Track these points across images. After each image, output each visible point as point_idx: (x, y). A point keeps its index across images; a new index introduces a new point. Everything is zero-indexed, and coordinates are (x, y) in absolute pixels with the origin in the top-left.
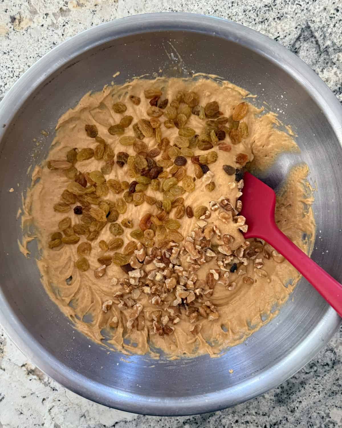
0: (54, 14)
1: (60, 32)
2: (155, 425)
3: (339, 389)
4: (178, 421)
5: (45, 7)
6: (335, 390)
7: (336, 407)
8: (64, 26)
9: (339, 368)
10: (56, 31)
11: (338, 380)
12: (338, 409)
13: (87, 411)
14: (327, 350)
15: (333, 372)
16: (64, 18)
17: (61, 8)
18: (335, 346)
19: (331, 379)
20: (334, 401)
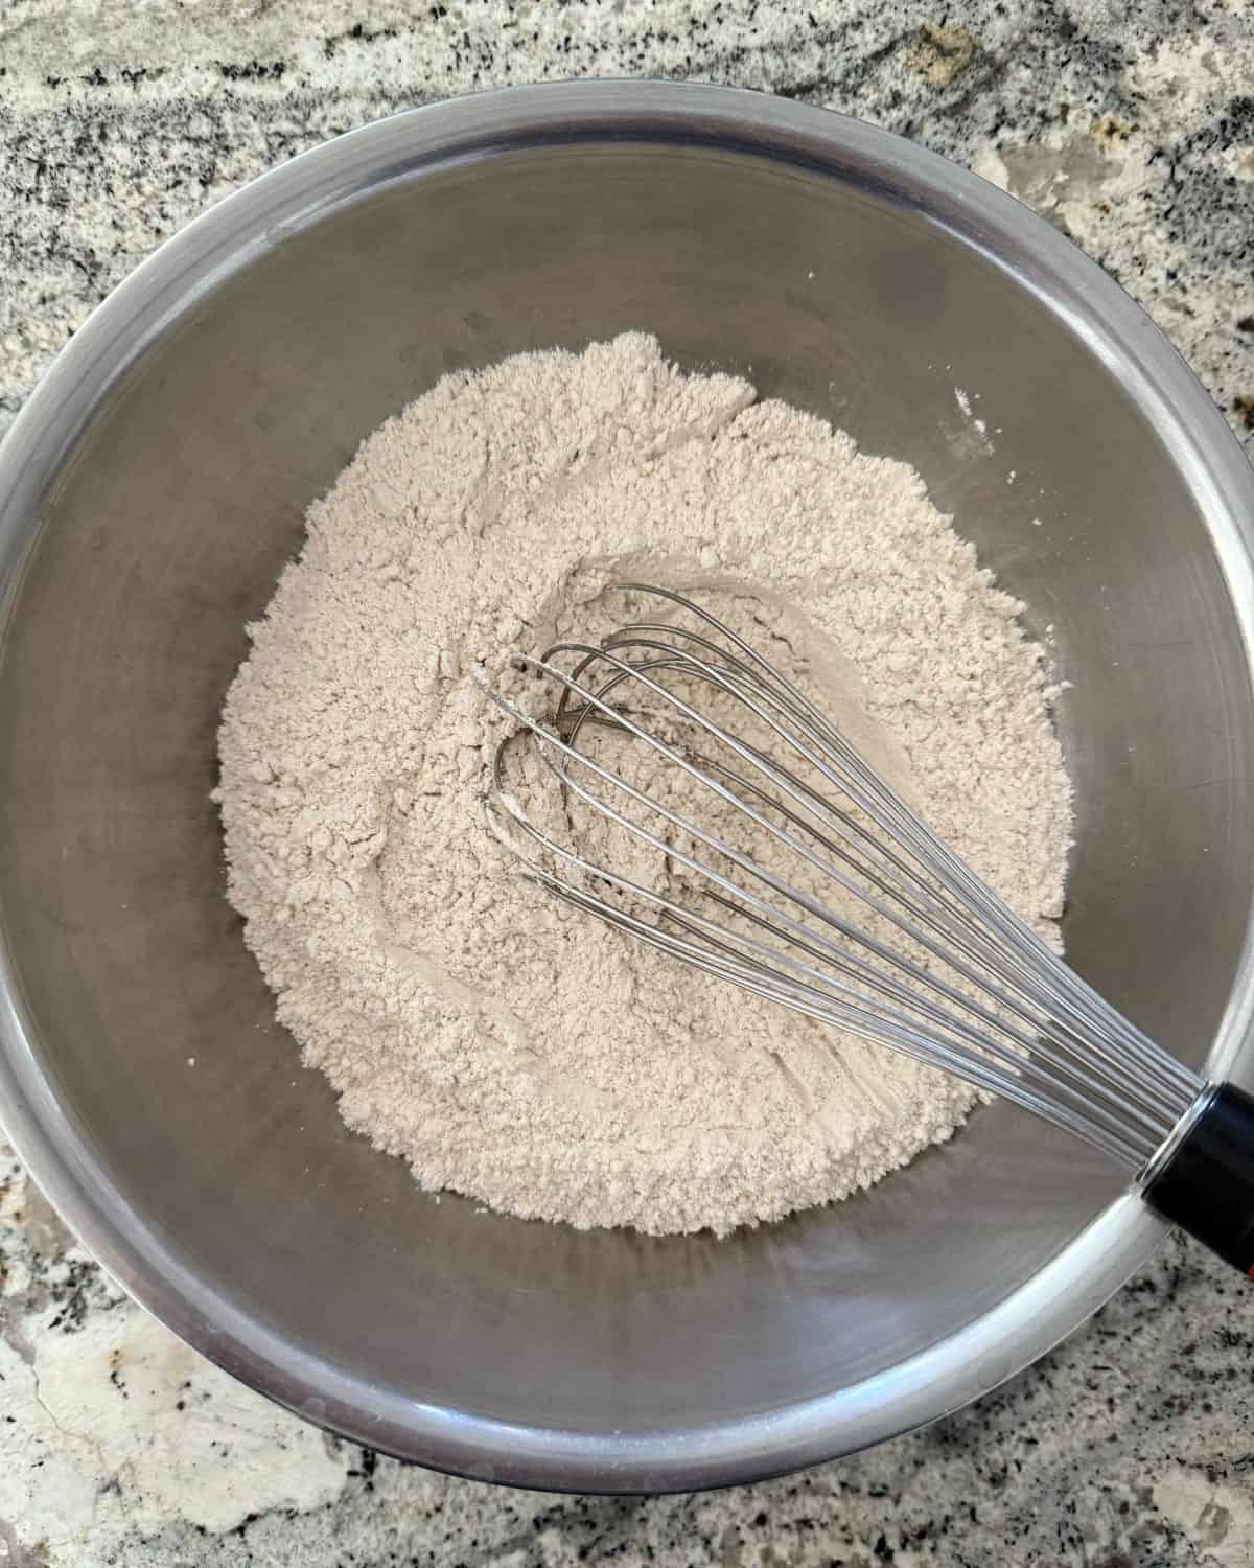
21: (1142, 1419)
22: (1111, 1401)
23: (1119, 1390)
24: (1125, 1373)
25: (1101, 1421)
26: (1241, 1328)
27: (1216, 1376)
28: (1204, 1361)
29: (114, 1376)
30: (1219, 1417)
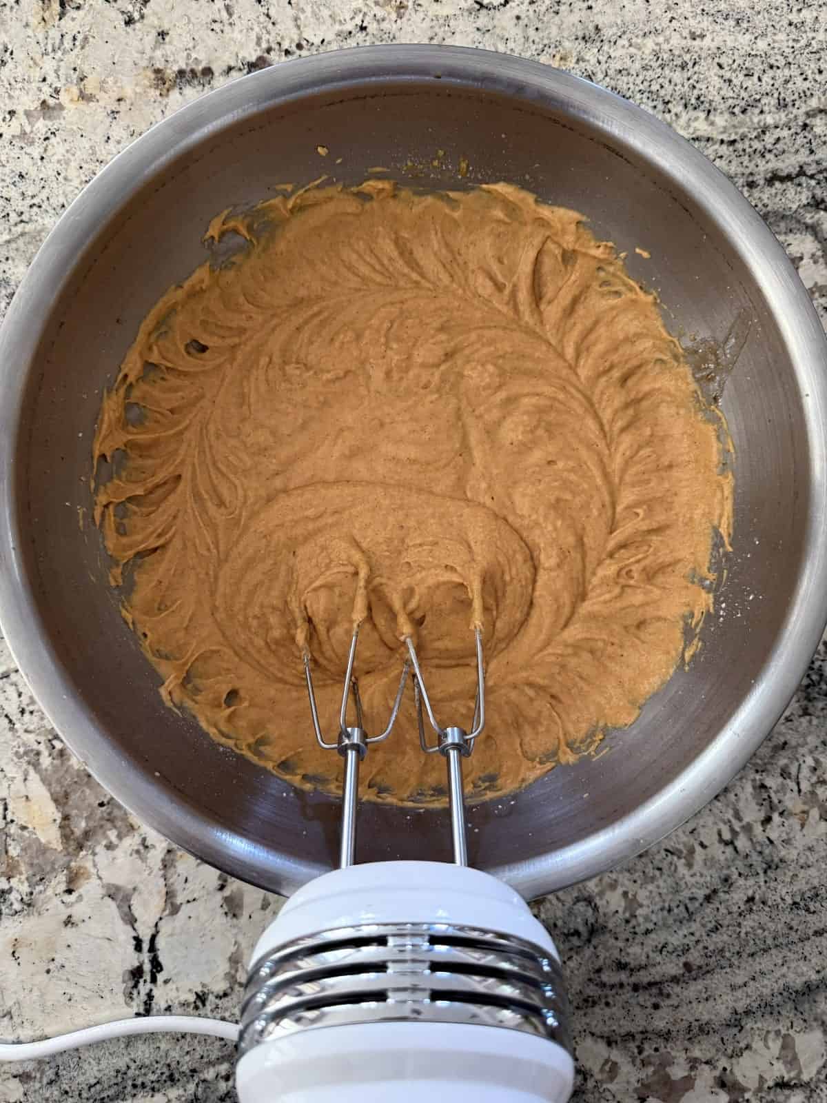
0: (28, 114)
1: (36, 151)
2: (169, 1047)
3: (600, 992)
4: (223, 1043)
5: (10, 97)
6: (591, 994)
7: (593, 1034)
8: (47, 139)
9: (604, 944)
10: (28, 150)
11: (599, 971)
12: (596, 1041)
13: (18, 1003)
14: (578, 900)
15: (588, 952)
16: (49, 123)
17: (44, 102)
18: (596, 890)
19: (583, 969)
20: (588, 1021)
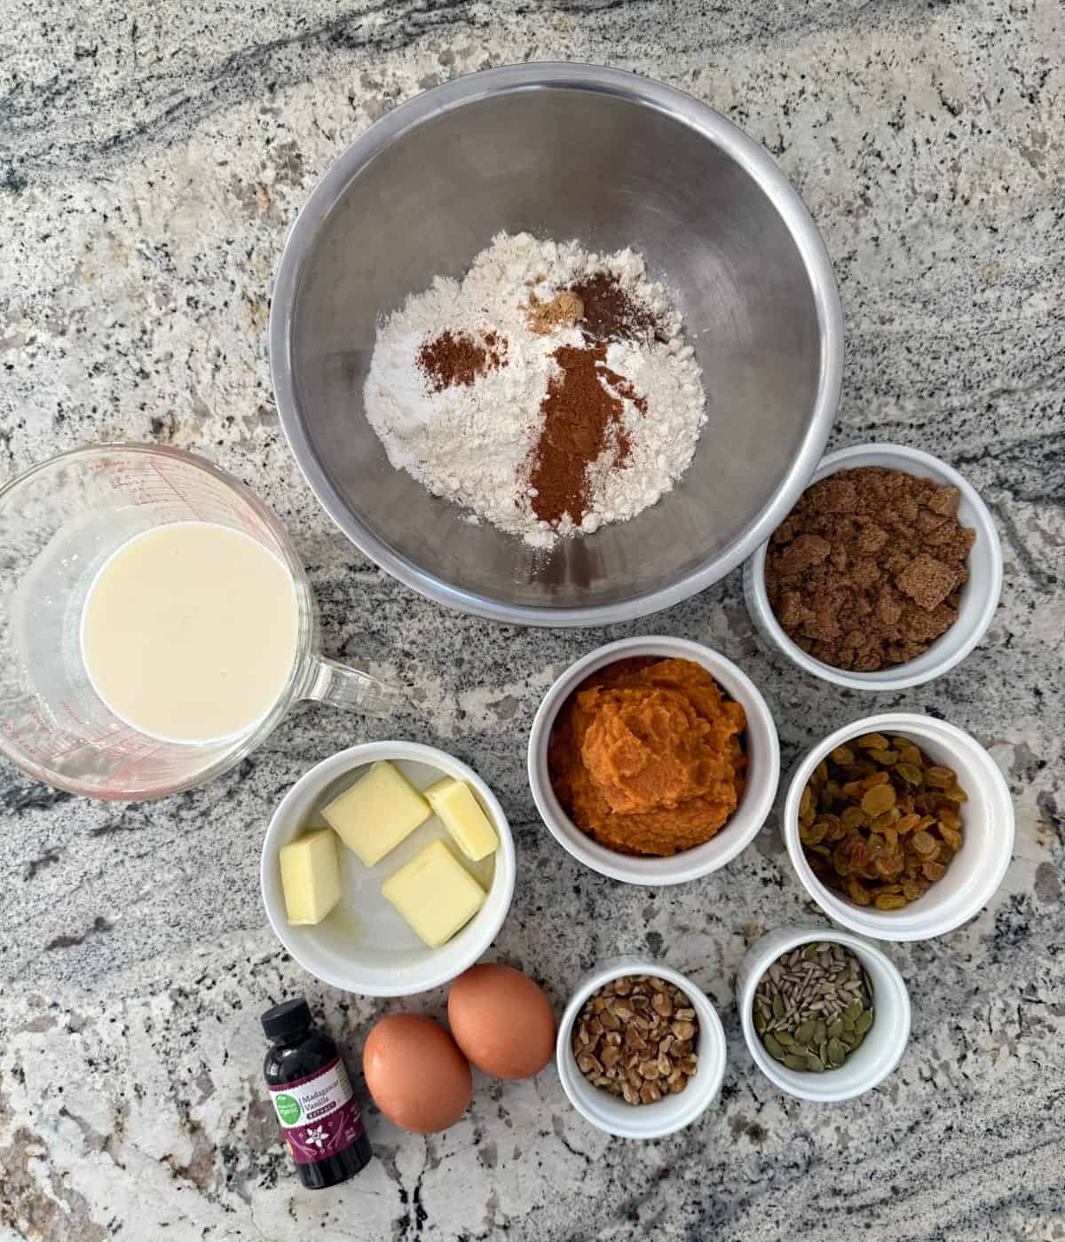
21: (793, 1231)
22: (777, 1222)
23: (781, 1217)
24: (785, 1208)
25: (772, 1232)
26: (841, 1186)
27: (830, 1210)
28: (822, 1203)
29: (290, 1211)
30: (831, 1231)
